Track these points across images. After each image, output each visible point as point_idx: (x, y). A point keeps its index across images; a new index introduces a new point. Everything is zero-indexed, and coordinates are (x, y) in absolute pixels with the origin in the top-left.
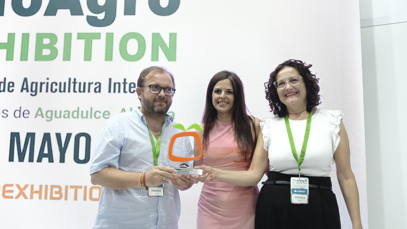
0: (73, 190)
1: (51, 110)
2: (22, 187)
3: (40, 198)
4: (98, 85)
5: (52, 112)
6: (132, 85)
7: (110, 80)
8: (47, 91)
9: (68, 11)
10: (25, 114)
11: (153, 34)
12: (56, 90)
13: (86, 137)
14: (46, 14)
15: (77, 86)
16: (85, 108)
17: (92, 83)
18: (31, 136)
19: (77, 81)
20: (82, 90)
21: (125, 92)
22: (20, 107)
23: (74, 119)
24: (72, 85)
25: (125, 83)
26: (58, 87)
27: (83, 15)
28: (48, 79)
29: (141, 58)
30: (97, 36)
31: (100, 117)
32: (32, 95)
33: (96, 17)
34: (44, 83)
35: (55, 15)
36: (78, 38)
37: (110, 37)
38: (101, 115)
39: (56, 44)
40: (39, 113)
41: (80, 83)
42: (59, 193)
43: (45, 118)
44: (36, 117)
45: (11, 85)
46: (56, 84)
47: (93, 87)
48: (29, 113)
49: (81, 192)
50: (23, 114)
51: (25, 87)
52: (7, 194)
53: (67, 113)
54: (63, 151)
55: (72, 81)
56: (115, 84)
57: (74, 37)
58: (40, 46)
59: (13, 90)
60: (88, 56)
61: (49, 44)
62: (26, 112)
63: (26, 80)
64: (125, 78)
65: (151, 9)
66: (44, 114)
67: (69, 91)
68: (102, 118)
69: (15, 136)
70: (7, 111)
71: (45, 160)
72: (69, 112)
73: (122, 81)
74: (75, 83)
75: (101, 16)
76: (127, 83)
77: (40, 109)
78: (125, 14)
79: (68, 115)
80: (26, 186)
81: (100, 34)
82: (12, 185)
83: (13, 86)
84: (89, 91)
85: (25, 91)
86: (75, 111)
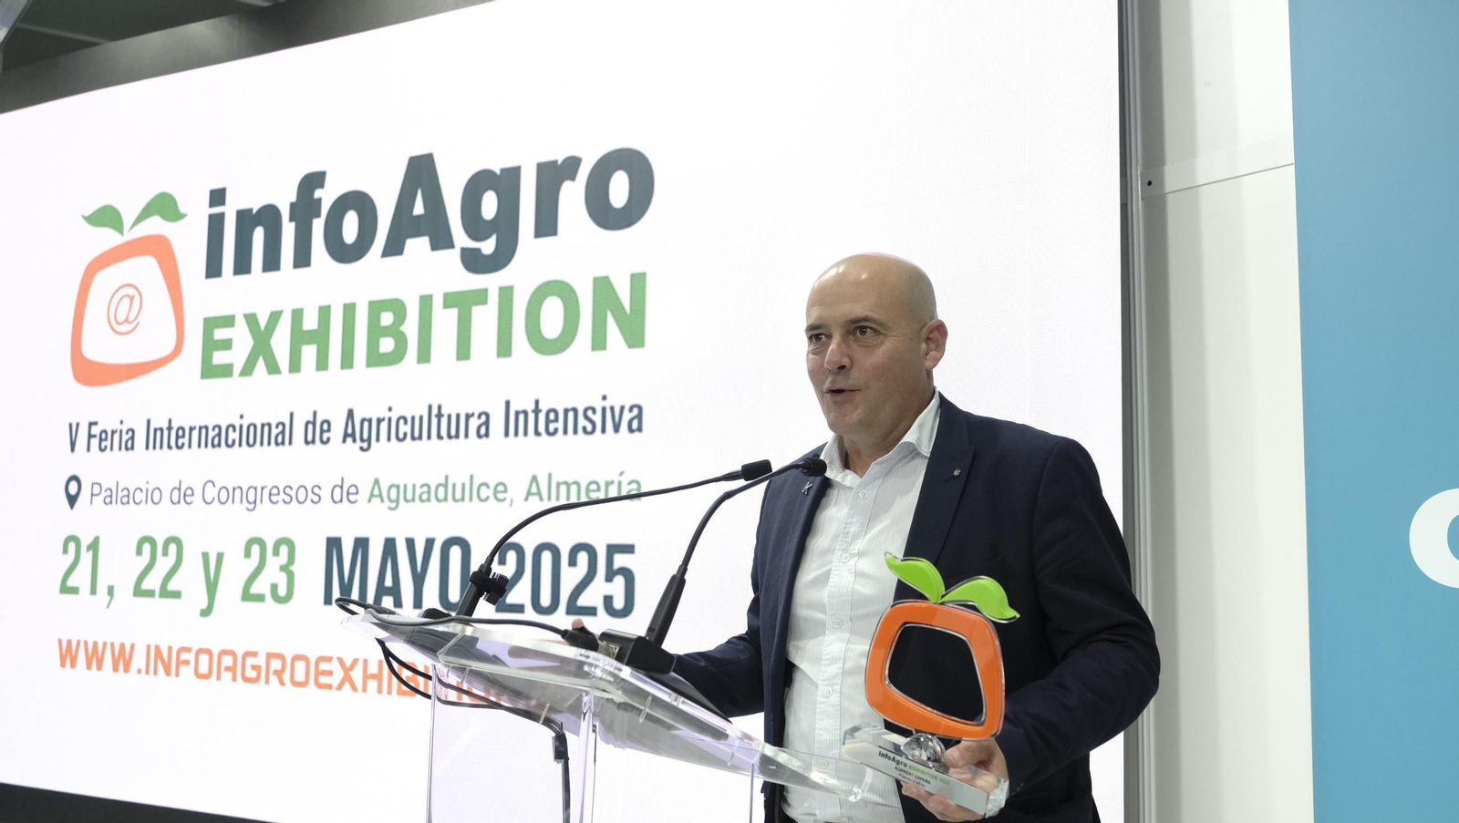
1: (396, 483)
2: (348, 664)
3: (380, 691)
4: (484, 418)
5: (398, 487)
6: (552, 416)
7: (508, 403)
8: (389, 439)
9: (424, 242)
10: (351, 494)
11: (595, 280)
12: (405, 435)
13: (462, 548)
14: (387, 253)
15: (444, 421)
16: (459, 478)
17: (473, 415)
18: (362, 544)
19: (443, 411)
20: (453, 432)
21: (537, 433)
22: (342, 479)
23: (439, 504)
24: (434, 421)
25: (537, 411)
26: (408, 428)
27: (452, 246)
28: (390, 409)
29: (569, 346)
30: (480, 297)
31: (488, 498)
32: (362, 449)
33: (478, 250)
34: (383, 419)
35: (402, 253)
36: (446, 306)
37: (506, 294)
38: (490, 492)
39: (403, 323)
40: (376, 491)
41: (449, 416)
43: (387, 503)
44: (370, 501)
45: (325, 426)
46: (406, 421)
47: (474, 423)
48: (357, 493)
50: (348, 493)
51: (350, 431)
52: (323, 679)
53: (425, 489)
54: (419, 580)
55: (435, 411)
56: (517, 413)
57: (438, 302)
58: (375, 332)
59: (328, 439)
60: (463, 352)
61: (392, 325)
62: (353, 490)
63: (351, 413)
64: (537, 397)
65: (591, 216)
66: (385, 494)
67: (429, 437)
69: (334, 544)
70: (320, 488)
72: (428, 486)
73: (530, 407)
74: (439, 416)
76: (541, 411)
77: (377, 482)
78: (538, 234)
79: (427, 494)
80: (355, 661)
81: (486, 291)
82: (329, 659)
83: (329, 430)
84: (466, 436)
85: (349, 440)
86: (440, 485)
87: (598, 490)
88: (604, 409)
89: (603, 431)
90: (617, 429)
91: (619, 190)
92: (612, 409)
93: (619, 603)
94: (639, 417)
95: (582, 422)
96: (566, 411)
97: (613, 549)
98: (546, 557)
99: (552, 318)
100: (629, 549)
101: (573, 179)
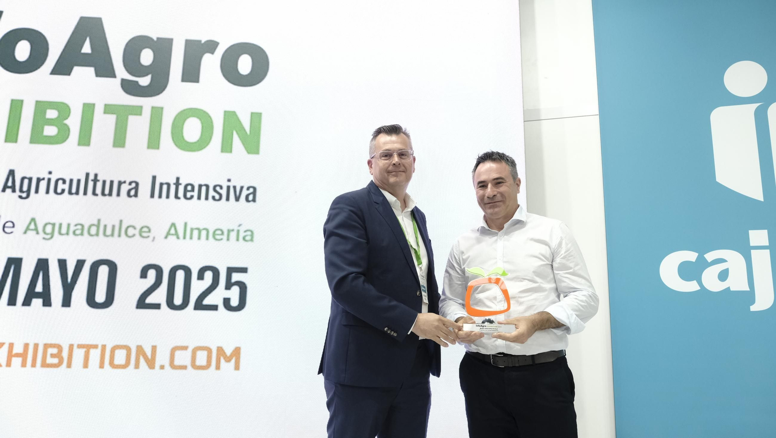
0: (83, 351)
1: (52, 222)
3: (24, 365)
4: (134, 185)
5: (54, 225)
6: (189, 188)
7: (154, 178)
8: (47, 192)
9: (91, 70)
10: (7, 227)
11: (226, 112)
12: (63, 191)
13: (109, 267)
14: (54, 72)
15: (99, 185)
16: (110, 221)
17: (125, 182)
18: (15, 262)
19: (99, 178)
20: (107, 191)
21: (177, 197)
23: (91, 238)
24: (91, 184)
25: (177, 184)
26: (66, 187)
27: (114, 76)
28: (50, 173)
29: (204, 148)
30: (137, 111)
31: (134, 235)
32: (20, 197)
33: (137, 82)
34: (43, 179)
35: (69, 74)
36: (106, 112)
37: (157, 114)
38: (137, 232)
39: (67, 118)
40: (32, 226)
41: (104, 182)
42: (58, 357)
43: (42, 234)
44: (25, 233)
46: (64, 182)
47: (125, 188)
48: (13, 227)
49: (95, 355)
50: (4, 227)
51: (10, 184)
53: (79, 227)
54: (68, 289)
55: (92, 177)
56: (161, 185)
57: (99, 110)
58: (40, 122)
60: (119, 140)
61: (56, 118)
62: (10, 224)
63: (12, 173)
64: (178, 176)
65: (224, 76)
66: (40, 229)
67: (85, 193)
68: (137, 236)
71: (37, 302)
72: (83, 226)
73: (172, 181)
74: (95, 180)
75: (145, 81)
76: (181, 184)
77: (33, 220)
78: (184, 80)
79: (80, 230)
81: (141, 107)
84: (118, 195)
85: (9, 191)
86: (94, 225)
87: (223, 233)
88: (228, 187)
89: (228, 199)
90: (237, 199)
91: (245, 65)
92: (235, 187)
93: (235, 302)
94: (254, 193)
95: (212, 193)
96: (200, 186)
97: (230, 271)
98: (180, 275)
99: (192, 130)
100: (244, 270)
101: (213, 53)
